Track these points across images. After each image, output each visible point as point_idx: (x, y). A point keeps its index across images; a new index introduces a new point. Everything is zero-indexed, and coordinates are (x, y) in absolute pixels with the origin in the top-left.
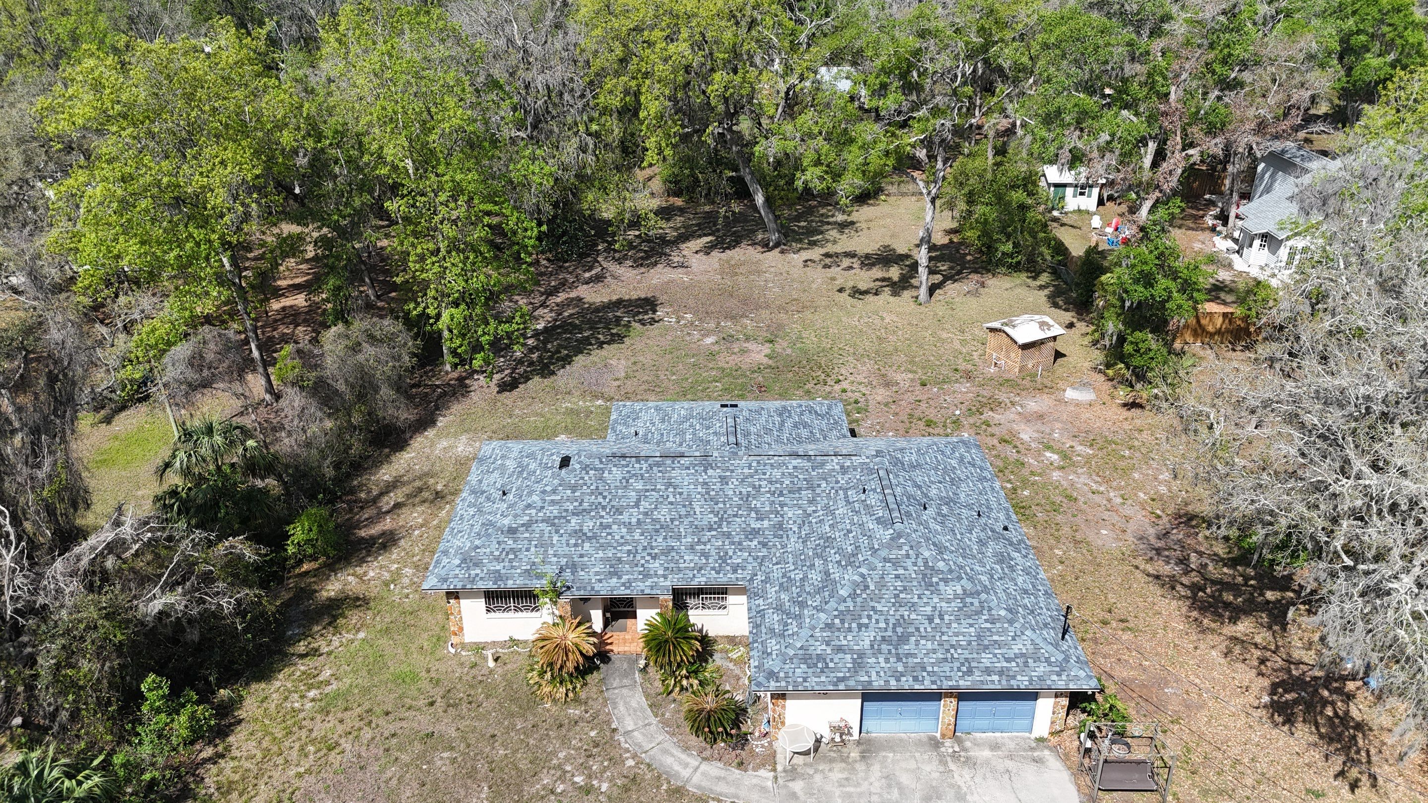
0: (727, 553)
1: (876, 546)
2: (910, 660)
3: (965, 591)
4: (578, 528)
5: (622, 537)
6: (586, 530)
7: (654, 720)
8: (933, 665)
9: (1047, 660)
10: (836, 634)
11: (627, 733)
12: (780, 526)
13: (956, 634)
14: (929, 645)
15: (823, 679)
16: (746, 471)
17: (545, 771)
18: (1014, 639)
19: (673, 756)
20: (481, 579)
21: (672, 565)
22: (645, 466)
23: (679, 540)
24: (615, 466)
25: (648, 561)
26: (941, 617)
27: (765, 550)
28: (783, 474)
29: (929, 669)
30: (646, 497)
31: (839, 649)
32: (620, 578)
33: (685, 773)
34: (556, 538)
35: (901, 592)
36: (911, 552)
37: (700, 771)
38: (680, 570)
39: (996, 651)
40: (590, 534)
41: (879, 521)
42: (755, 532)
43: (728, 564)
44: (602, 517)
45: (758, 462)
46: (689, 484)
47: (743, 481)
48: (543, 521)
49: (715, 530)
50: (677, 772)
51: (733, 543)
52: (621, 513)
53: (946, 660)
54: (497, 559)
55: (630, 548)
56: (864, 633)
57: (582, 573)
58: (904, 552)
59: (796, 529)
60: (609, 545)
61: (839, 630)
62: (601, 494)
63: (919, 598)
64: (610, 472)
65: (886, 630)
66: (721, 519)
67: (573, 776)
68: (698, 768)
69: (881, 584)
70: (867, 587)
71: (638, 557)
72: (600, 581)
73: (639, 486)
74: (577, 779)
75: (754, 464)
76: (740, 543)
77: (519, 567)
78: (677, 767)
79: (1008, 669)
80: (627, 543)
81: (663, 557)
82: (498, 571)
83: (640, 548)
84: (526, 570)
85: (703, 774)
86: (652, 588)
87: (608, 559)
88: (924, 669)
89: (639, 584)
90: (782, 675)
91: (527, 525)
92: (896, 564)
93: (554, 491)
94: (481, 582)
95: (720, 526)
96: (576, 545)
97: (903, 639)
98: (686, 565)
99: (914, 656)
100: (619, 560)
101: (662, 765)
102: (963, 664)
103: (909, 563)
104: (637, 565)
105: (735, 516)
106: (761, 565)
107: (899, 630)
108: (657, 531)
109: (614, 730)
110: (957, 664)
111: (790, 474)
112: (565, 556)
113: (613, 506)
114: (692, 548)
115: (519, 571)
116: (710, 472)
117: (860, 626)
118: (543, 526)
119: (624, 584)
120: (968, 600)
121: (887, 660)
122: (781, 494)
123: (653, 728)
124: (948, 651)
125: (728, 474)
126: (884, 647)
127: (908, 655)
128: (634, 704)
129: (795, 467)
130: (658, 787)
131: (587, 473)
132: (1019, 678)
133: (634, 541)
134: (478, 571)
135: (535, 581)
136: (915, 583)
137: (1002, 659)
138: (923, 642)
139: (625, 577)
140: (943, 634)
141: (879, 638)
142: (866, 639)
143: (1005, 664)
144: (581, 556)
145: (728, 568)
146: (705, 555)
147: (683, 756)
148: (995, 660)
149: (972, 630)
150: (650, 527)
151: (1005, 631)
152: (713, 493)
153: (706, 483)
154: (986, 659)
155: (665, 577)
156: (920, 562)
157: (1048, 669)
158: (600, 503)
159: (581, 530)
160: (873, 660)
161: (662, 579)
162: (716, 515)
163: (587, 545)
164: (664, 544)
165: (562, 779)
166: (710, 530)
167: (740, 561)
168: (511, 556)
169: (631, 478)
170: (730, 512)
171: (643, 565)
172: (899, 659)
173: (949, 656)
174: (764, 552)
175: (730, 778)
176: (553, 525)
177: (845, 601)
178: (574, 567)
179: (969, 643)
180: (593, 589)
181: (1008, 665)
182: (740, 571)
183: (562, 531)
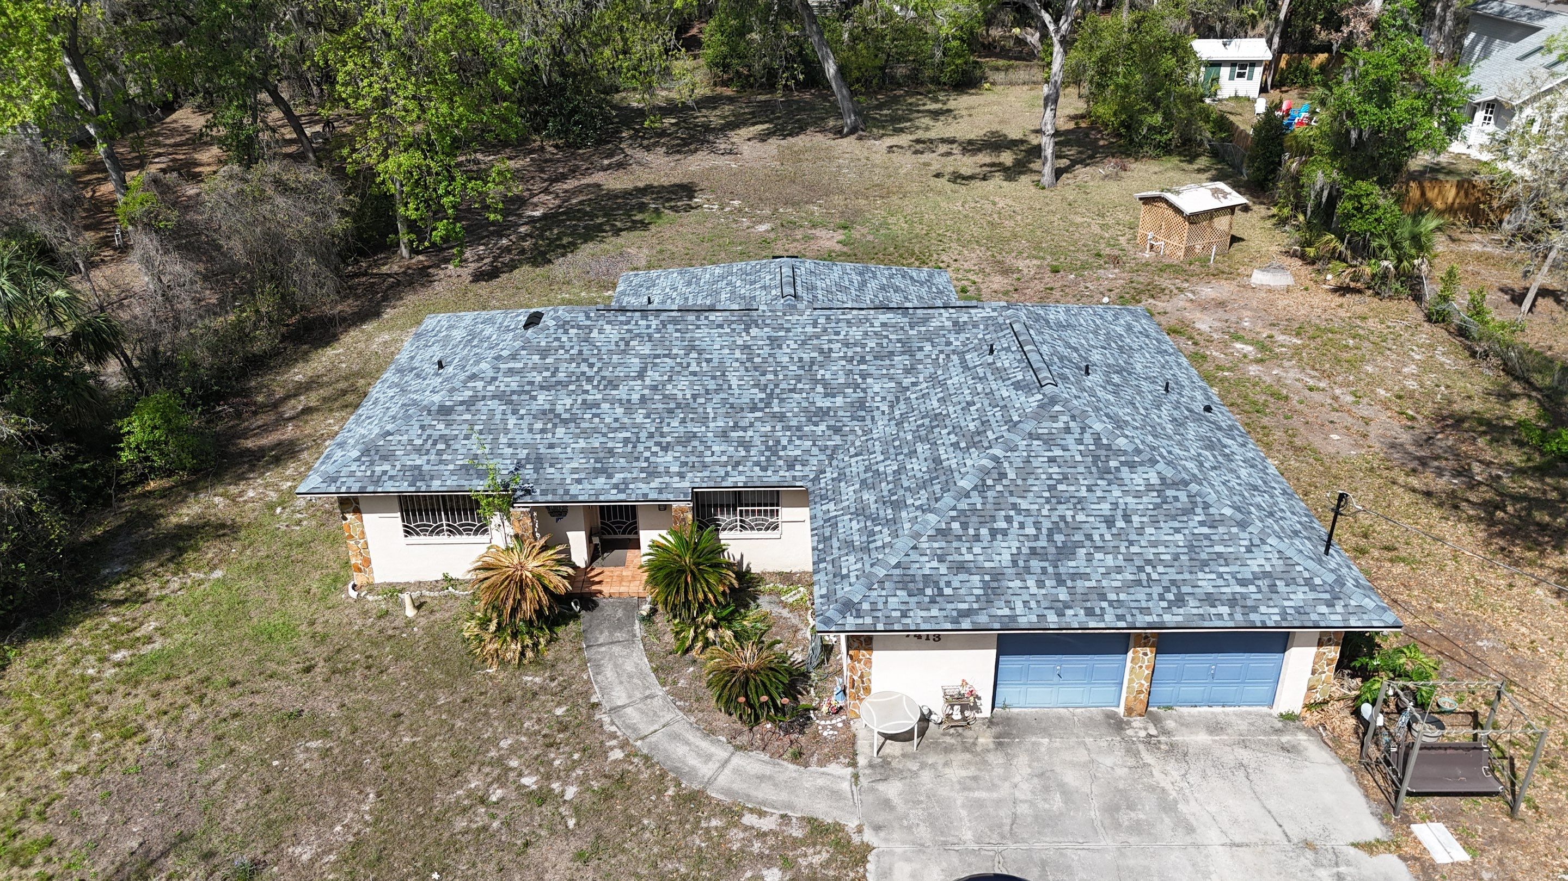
0: (778, 442)
1: (1016, 418)
2: (1079, 583)
3: (1163, 479)
4: (547, 407)
5: (616, 420)
6: (559, 409)
7: (660, 691)
8: (1117, 590)
9: (1308, 582)
10: (955, 544)
11: (614, 710)
12: (861, 404)
13: (1154, 544)
14: (1110, 560)
15: (934, 612)
16: (809, 329)
17: (475, 768)
18: (1249, 551)
19: (687, 743)
20: (391, 478)
21: (694, 459)
22: (654, 323)
23: (704, 424)
24: (608, 323)
25: (655, 454)
26: (1127, 518)
27: (837, 437)
28: (866, 333)
29: (1113, 597)
30: (655, 365)
31: (960, 567)
32: (610, 476)
33: (706, 770)
34: (512, 421)
35: (1059, 482)
36: (1072, 424)
37: (730, 766)
38: (705, 466)
39: (1222, 569)
40: (567, 416)
41: (1017, 386)
42: (823, 413)
43: (780, 458)
44: (587, 392)
45: (828, 318)
46: (722, 347)
47: (804, 343)
48: (494, 397)
49: (761, 410)
50: (693, 769)
51: (789, 428)
52: (616, 387)
53: (1138, 583)
54: (418, 450)
55: (628, 435)
56: (999, 542)
57: (552, 470)
58: (1061, 425)
59: (886, 408)
60: (595, 430)
61: (959, 538)
62: (585, 360)
63: (1089, 490)
64: (601, 331)
65: (1036, 538)
66: (770, 396)
67: (520, 775)
68: (727, 761)
69: (1026, 470)
70: (1003, 475)
71: (640, 448)
72: (579, 481)
73: (646, 350)
74: (526, 781)
75: (822, 320)
76: (799, 428)
77: (452, 461)
78: (693, 761)
79: (1244, 597)
80: (623, 428)
81: (680, 448)
82: (419, 467)
83: (643, 435)
84: (463, 466)
85: (736, 771)
86: (660, 491)
87: (594, 451)
88: (1103, 597)
89: (641, 485)
90: (866, 606)
91: (469, 404)
92: (1049, 441)
93: (513, 357)
94: (391, 483)
95: (768, 405)
96: (543, 431)
97: (1067, 551)
98: (715, 458)
99: (1086, 576)
100: (611, 452)
101: (668, 757)
102: (1167, 589)
103: (1070, 441)
104: (637, 459)
105: (791, 391)
106: (831, 458)
107: (1059, 538)
108: (670, 411)
109: (595, 706)
110: (1157, 590)
111: (876, 333)
112: (525, 446)
113: (603, 378)
114: (724, 435)
115: (451, 467)
116: (754, 331)
117: (993, 533)
118: (493, 404)
119: (616, 486)
120: (1170, 493)
121: (1040, 584)
122: (863, 361)
123: (658, 702)
124: (1141, 569)
125: (782, 333)
126: (1035, 564)
127: (1074, 576)
128: (629, 667)
129: (884, 325)
130: (660, 793)
131: (566, 332)
132: (1263, 609)
133: (635, 425)
134: (386, 467)
135: (475, 482)
136: (1081, 469)
137: (1232, 581)
138: (1099, 556)
139: (618, 477)
140: (1131, 543)
141: (1025, 550)
142: (1004, 552)
143: (1238, 589)
144: (551, 446)
145: (781, 463)
146: (745, 444)
147: (704, 744)
148: (1220, 582)
149: (1179, 537)
150: (660, 406)
151: (1233, 539)
152: (757, 360)
153: (748, 347)
154: (1205, 582)
155: (682, 476)
156: (1088, 438)
157: (1312, 595)
158: (583, 373)
159: (552, 411)
160: (1018, 583)
161: (677, 479)
162: (763, 390)
163: (560, 431)
164: (682, 429)
165: (501, 780)
166: (754, 409)
167: (798, 452)
168: (441, 446)
169: (632, 339)
170: (783, 385)
171: (647, 459)
172: (1060, 582)
173: (1143, 576)
174: (837, 440)
175: (781, 778)
176: (509, 402)
177: (967, 495)
178: (538, 462)
179: (1176, 557)
180: (567, 492)
181: (1243, 590)
182: (798, 467)
183: (522, 412)
